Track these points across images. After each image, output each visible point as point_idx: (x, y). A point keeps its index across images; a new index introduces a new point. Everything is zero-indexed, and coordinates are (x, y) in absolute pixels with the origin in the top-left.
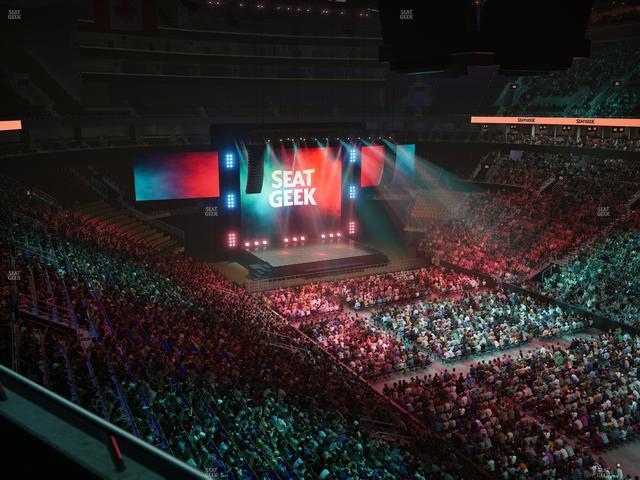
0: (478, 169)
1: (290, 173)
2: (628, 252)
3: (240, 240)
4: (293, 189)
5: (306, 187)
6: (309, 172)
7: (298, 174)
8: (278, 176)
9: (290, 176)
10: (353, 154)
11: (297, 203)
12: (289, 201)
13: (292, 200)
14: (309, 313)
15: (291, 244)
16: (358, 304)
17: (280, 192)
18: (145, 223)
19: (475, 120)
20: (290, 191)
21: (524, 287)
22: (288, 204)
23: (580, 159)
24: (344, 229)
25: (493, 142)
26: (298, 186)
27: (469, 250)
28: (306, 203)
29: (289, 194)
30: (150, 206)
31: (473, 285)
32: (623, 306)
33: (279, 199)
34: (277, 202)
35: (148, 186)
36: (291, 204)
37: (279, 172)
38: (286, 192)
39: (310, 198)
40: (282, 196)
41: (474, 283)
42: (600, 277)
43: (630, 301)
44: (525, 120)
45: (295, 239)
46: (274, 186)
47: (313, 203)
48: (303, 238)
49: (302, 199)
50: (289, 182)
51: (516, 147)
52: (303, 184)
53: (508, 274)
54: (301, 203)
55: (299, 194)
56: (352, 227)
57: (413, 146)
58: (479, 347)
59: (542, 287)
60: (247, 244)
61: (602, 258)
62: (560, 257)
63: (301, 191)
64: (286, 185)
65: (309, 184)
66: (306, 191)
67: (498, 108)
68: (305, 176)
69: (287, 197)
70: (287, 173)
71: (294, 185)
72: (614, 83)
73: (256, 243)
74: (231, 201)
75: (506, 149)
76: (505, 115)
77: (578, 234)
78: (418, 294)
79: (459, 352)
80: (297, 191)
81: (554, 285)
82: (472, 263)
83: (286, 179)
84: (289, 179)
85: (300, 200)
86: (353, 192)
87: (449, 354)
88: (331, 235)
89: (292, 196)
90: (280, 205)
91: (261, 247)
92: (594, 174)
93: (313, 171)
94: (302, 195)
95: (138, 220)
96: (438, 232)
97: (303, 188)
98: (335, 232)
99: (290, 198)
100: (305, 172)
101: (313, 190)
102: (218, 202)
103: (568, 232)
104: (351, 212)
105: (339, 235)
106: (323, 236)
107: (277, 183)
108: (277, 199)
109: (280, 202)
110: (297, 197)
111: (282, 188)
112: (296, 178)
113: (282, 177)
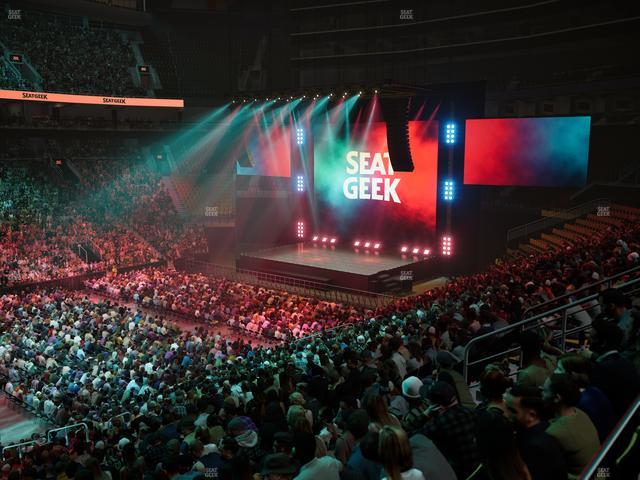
1: (368, 155)
4: (371, 177)
5: (387, 176)
7: (378, 158)
8: (353, 157)
9: (366, 159)
10: (451, 133)
11: (375, 197)
12: (366, 192)
13: (369, 192)
15: (362, 249)
17: (355, 180)
20: (367, 180)
22: (364, 196)
24: (436, 246)
26: (378, 174)
28: (387, 199)
29: (366, 184)
33: (355, 188)
34: (352, 192)
36: (368, 197)
37: (355, 153)
38: (363, 181)
39: (391, 193)
40: (358, 184)
45: (367, 245)
47: (397, 200)
48: (377, 246)
49: (381, 193)
50: (367, 168)
52: (383, 172)
54: (380, 198)
55: (378, 185)
56: (447, 246)
57: (589, 118)
60: (315, 239)
63: (380, 180)
64: (364, 171)
65: (390, 172)
66: (387, 181)
68: (386, 162)
69: (363, 188)
70: (365, 155)
73: (325, 240)
74: (300, 184)
80: (376, 181)
83: (363, 163)
84: (367, 163)
85: (379, 193)
86: (449, 191)
88: (416, 251)
89: (370, 186)
90: (356, 197)
91: (327, 245)
94: (382, 186)
97: (384, 177)
98: (421, 247)
99: (367, 188)
100: (385, 155)
101: (397, 181)
102: (289, 183)
104: (449, 222)
105: (427, 252)
106: (404, 249)
107: (352, 167)
108: (353, 188)
109: (356, 192)
110: (376, 189)
111: (358, 174)
112: (374, 163)
113: (358, 159)
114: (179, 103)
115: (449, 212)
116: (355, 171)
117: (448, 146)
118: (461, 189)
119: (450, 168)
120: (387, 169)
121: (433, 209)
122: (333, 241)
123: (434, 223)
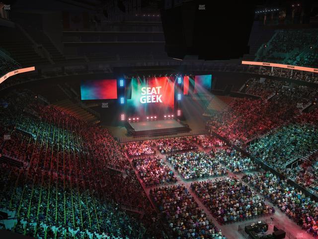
0: (243, 86)
1: (150, 88)
2: (290, 134)
3: (127, 118)
4: (151, 95)
5: (157, 94)
6: (159, 88)
7: (154, 89)
10: (180, 80)
11: (153, 101)
12: (149, 100)
13: (151, 100)
14: (140, 154)
15: (150, 119)
16: (163, 151)
17: (145, 97)
18: (85, 110)
19: (244, 62)
20: (150, 96)
21: (241, 147)
22: (148, 102)
23: (290, 84)
24: (176, 113)
25: (253, 73)
26: (154, 94)
27: (226, 127)
28: (157, 101)
30: (87, 102)
31: (220, 145)
32: (277, 161)
33: (145, 100)
35: (86, 94)
36: (150, 102)
37: (145, 88)
38: (148, 97)
39: (159, 99)
40: (146, 98)
41: (220, 144)
42: (274, 145)
43: (281, 158)
44: (266, 64)
45: (152, 118)
46: (142, 94)
47: (161, 101)
48: (155, 117)
49: (155, 100)
51: (263, 76)
52: (156, 94)
53: (237, 141)
54: (155, 102)
56: (179, 113)
57: (211, 75)
58: (201, 175)
59: (248, 148)
60: (130, 119)
61: (278, 136)
62: (262, 134)
63: (155, 96)
64: (148, 94)
65: (159, 93)
66: (157, 96)
67: (256, 57)
68: (157, 90)
69: (148, 99)
70: (148, 88)
71: (151, 94)
72: (310, 47)
73: (134, 119)
74: (122, 100)
75: (258, 77)
76: (258, 61)
77: (273, 123)
78: (192, 148)
79: (191, 177)
80: (153, 96)
81: (254, 148)
82: (225, 133)
83: (148, 91)
86: (179, 97)
87: (187, 177)
88: (169, 116)
89: (151, 98)
90: (145, 102)
91: (136, 121)
92: (292, 93)
93: (161, 87)
94: (155, 98)
95: (82, 108)
96: (217, 117)
97: (156, 95)
98: (171, 115)
100: (157, 88)
101: (161, 96)
102: (116, 101)
103: (270, 122)
104: (179, 106)
105: (173, 116)
106: (165, 116)
107: (143, 93)
110: (153, 99)
111: (146, 95)
112: (152, 91)
113: (146, 90)
114: (33, 69)
115: (179, 103)
116: (145, 94)
117: (179, 84)
118: (183, 96)
120: (157, 92)
121: (173, 103)
122: (138, 119)
123: (174, 107)
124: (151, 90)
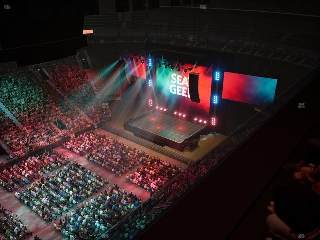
1: (181, 77)
7: (185, 79)
9: (180, 78)
10: (218, 76)
11: (184, 95)
12: (180, 92)
13: (181, 92)
15: (178, 117)
17: (175, 86)
22: (179, 94)
24: (210, 121)
28: (189, 97)
29: (180, 89)
33: (175, 90)
34: (174, 91)
37: (175, 75)
40: (176, 88)
45: (180, 115)
46: (172, 82)
48: (184, 116)
52: (188, 86)
54: (186, 96)
56: (214, 122)
57: (276, 80)
60: (157, 108)
69: (179, 91)
73: (161, 109)
74: (151, 83)
80: (184, 89)
83: (179, 80)
86: (216, 100)
89: (182, 90)
91: (164, 113)
97: (188, 88)
98: (203, 120)
104: (215, 112)
105: (205, 122)
106: (196, 120)
107: (174, 81)
108: (174, 89)
109: (175, 91)
110: (184, 92)
111: (177, 85)
112: (184, 81)
113: (176, 78)
115: (215, 108)
116: (175, 83)
117: (216, 81)
118: (221, 100)
119: (217, 91)
121: (209, 106)
122: (165, 110)
123: (209, 111)
124: (182, 79)
